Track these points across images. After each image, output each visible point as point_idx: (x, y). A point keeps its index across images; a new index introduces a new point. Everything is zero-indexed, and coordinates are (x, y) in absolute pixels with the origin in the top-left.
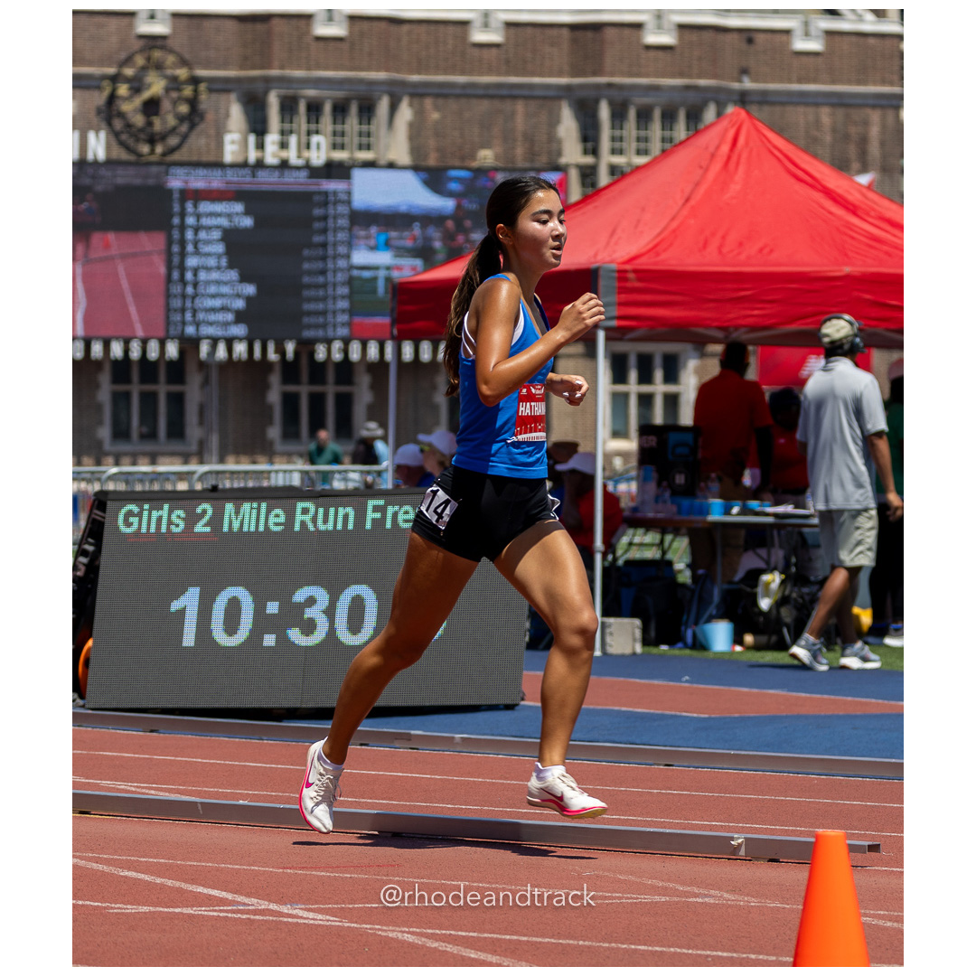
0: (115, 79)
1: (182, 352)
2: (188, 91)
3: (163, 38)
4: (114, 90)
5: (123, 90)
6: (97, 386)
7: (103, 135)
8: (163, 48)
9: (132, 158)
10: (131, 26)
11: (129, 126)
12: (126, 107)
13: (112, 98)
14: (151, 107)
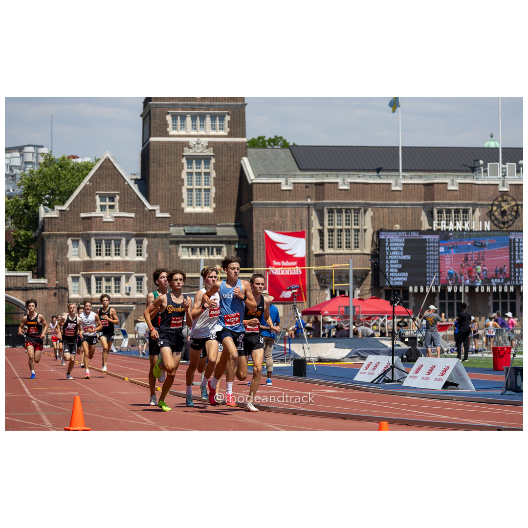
0: (492, 205)
1: (514, 289)
2: (515, 208)
3: (507, 192)
4: (492, 208)
5: (495, 208)
6: (489, 300)
7: (489, 222)
8: (507, 195)
9: (498, 229)
10: (497, 188)
11: (496, 219)
12: (496, 214)
13: (491, 211)
14: (503, 213)
